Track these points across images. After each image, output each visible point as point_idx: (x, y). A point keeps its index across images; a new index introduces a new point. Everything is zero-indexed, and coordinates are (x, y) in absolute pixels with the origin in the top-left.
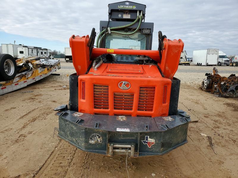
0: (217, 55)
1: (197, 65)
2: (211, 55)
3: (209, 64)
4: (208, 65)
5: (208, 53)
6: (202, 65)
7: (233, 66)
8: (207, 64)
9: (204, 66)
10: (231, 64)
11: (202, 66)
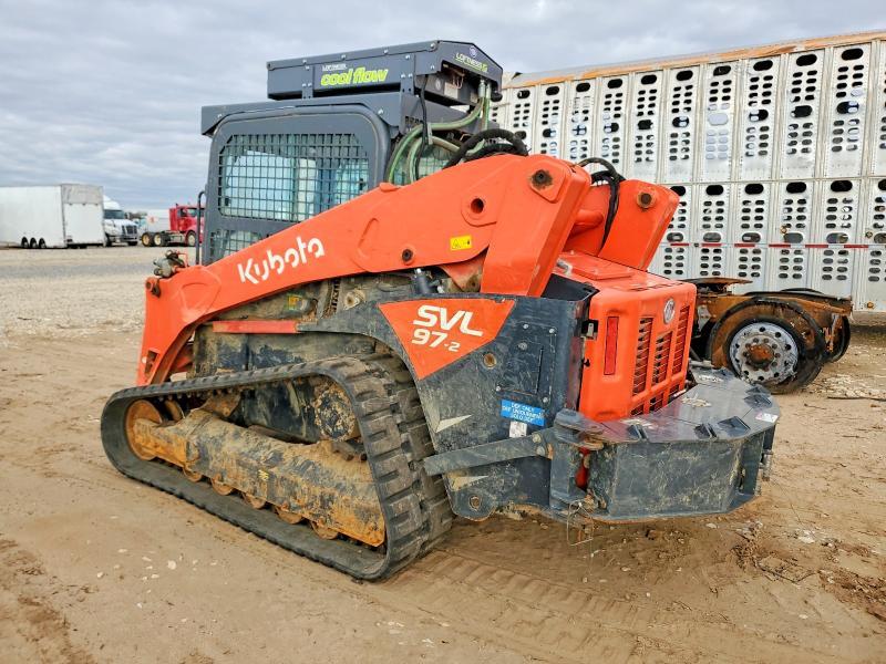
0: (99, 207)
1: (23, 248)
2: (77, 207)
3: (75, 241)
4: (72, 246)
5: (65, 198)
6: (48, 244)
7: (152, 244)
8: (69, 241)
9: (55, 248)
10: (146, 241)
11: (46, 248)
